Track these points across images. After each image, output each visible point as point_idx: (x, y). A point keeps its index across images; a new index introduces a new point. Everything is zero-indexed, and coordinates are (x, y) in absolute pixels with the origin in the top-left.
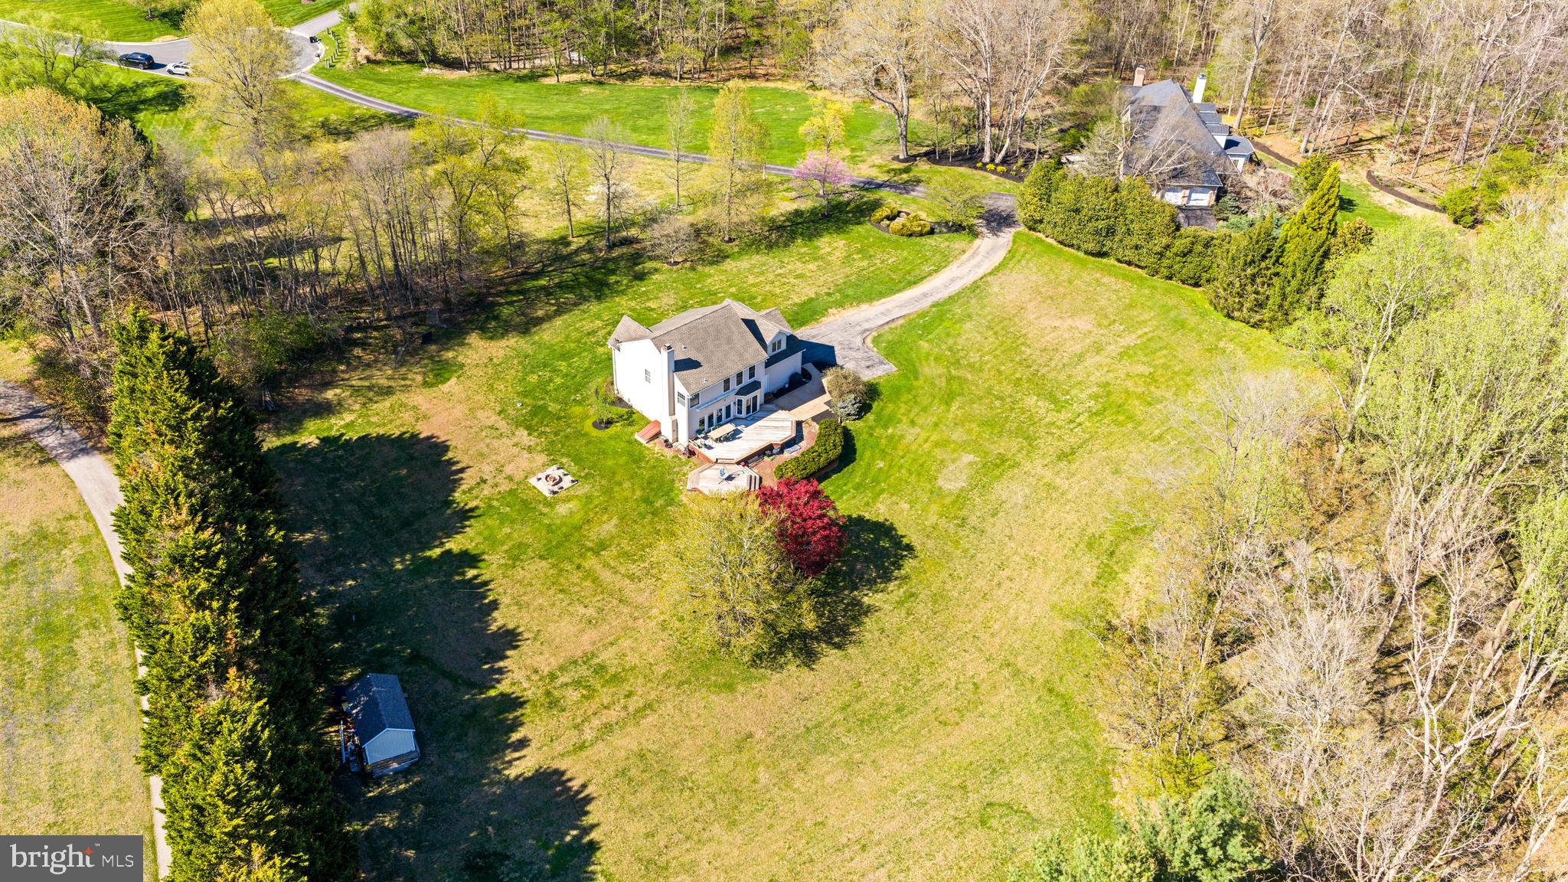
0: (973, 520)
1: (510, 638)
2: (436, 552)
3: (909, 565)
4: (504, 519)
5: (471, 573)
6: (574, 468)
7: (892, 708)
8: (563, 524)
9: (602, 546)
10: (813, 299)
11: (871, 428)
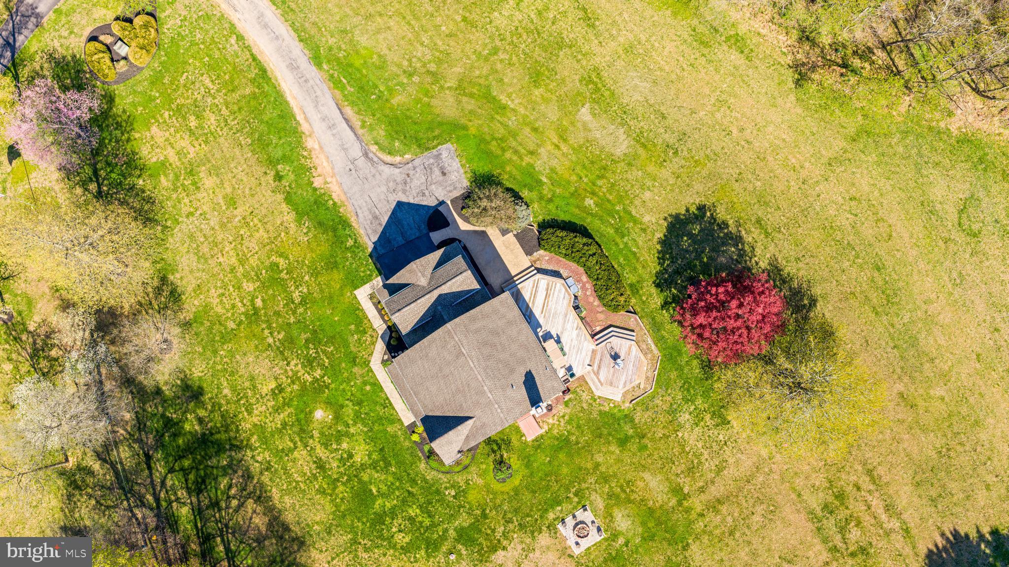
0: (671, 139)
3: (722, 214)
6: (566, 506)
7: (876, 274)
8: (643, 525)
9: (677, 490)
10: (288, 199)
11: (541, 198)
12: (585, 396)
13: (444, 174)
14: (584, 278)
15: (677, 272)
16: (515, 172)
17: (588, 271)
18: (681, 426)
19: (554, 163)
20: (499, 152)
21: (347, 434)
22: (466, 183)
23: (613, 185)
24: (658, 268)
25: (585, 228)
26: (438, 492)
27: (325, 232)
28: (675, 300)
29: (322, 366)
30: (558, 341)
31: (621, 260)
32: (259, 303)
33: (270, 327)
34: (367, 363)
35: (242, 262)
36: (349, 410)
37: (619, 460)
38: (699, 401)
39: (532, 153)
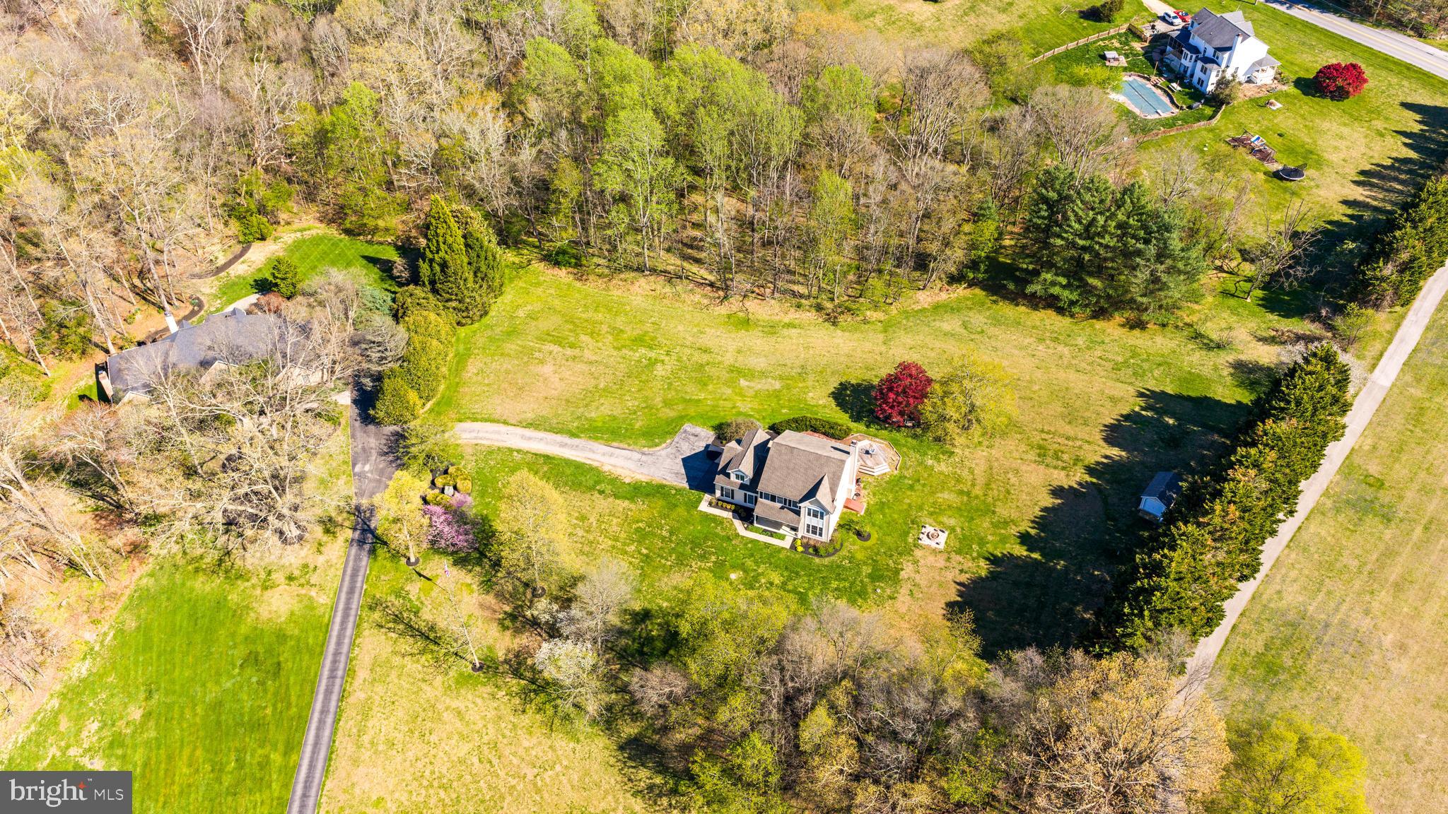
0: (798, 370)
1: (1057, 492)
2: (1036, 556)
4: (982, 542)
5: (1033, 532)
6: (914, 531)
8: (961, 516)
9: (961, 492)
10: (616, 496)
11: (758, 420)
13: (696, 435)
15: (859, 412)
16: (733, 417)
18: (932, 467)
19: (749, 406)
20: (715, 415)
21: (759, 575)
22: (712, 433)
23: (789, 400)
24: (848, 415)
26: (838, 567)
27: (654, 496)
28: (871, 422)
29: (713, 554)
31: (826, 421)
32: (644, 551)
33: (662, 557)
34: (737, 535)
35: (616, 539)
36: (749, 563)
37: (918, 497)
38: (929, 453)
39: (733, 408)
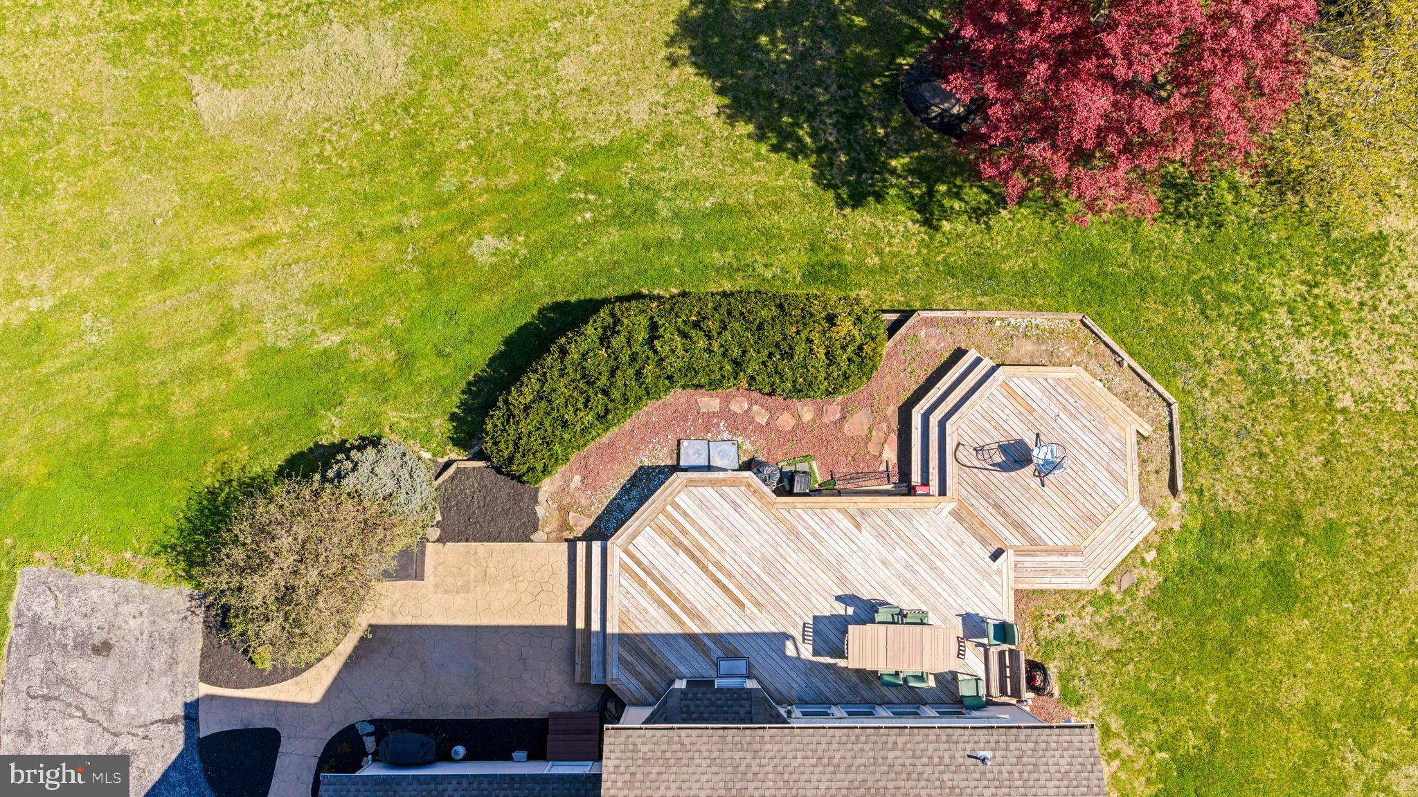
11: (380, 383)
12: (1078, 624)
13: (104, 649)
14: (709, 402)
15: (851, 120)
16: (247, 418)
17: (692, 377)
18: (1324, 384)
19: (301, 280)
20: (159, 426)
22: (179, 595)
23: (479, 149)
24: (805, 166)
25: (557, 307)
28: (927, 173)
30: (867, 611)
31: (717, 257)
37: (1332, 636)
38: (1274, 285)
39: (226, 329)
